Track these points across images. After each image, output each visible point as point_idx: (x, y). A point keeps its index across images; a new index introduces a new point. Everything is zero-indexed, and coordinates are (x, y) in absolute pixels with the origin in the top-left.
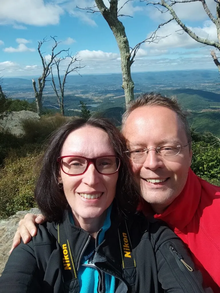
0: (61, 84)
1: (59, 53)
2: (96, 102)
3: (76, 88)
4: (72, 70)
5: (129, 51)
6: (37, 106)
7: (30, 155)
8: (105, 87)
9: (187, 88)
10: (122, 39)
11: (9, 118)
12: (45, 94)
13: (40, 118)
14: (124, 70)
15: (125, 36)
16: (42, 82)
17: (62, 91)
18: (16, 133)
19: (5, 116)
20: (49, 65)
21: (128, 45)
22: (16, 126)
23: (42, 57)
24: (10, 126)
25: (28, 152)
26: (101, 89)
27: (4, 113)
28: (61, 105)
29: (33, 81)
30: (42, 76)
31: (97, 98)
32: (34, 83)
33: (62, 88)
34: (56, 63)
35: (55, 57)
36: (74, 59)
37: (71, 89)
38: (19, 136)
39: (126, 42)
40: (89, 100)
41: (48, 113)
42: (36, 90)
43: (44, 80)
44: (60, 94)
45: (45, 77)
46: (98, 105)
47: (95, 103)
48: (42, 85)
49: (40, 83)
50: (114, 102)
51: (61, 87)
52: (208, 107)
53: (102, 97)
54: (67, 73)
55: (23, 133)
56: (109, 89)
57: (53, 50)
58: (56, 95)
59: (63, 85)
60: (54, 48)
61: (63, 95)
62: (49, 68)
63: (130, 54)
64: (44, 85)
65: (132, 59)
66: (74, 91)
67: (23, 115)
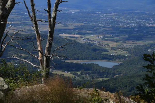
0: (51, 3)
2: (110, 56)
8: (139, 18)
17: (50, 21)
26: (129, 24)
28: (45, 58)
31: (115, 46)
40: (95, 50)
51: (49, 12)
56: (149, 24)
59: (57, 7)
61: (51, 33)
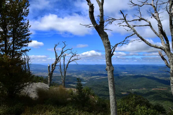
1: (66, 51)
3: (73, 72)
4: (72, 61)
5: (110, 48)
6: (49, 80)
7: (39, 112)
9: (142, 75)
10: (106, 41)
11: (30, 86)
12: (54, 74)
13: (49, 87)
14: (107, 59)
15: (108, 40)
16: (54, 66)
18: (32, 96)
19: (28, 85)
20: (59, 57)
21: (110, 45)
22: (33, 92)
23: (56, 53)
24: (30, 92)
25: (38, 110)
26: (89, 73)
27: (28, 83)
28: (63, 81)
29: (49, 65)
30: (54, 63)
31: (85, 78)
32: (49, 67)
33: (65, 71)
34: (63, 56)
35: (63, 53)
36: (74, 54)
37: (70, 72)
38: (34, 99)
39: (109, 43)
40: (81, 79)
41: (55, 85)
42: (49, 71)
43: (55, 65)
44: (63, 75)
45: (56, 64)
46: (86, 82)
47: (84, 81)
48: (54, 68)
49: (52, 67)
50: (96, 81)
52: (156, 87)
53: (89, 78)
54: (69, 62)
55: (37, 97)
56: (93, 73)
57: (63, 49)
58: (61, 75)
59: (66, 69)
60: (63, 48)
61: (65, 75)
62: (59, 58)
63: (111, 50)
64: (55, 68)
65: (113, 53)
66: (72, 74)
67: (39, 85)
